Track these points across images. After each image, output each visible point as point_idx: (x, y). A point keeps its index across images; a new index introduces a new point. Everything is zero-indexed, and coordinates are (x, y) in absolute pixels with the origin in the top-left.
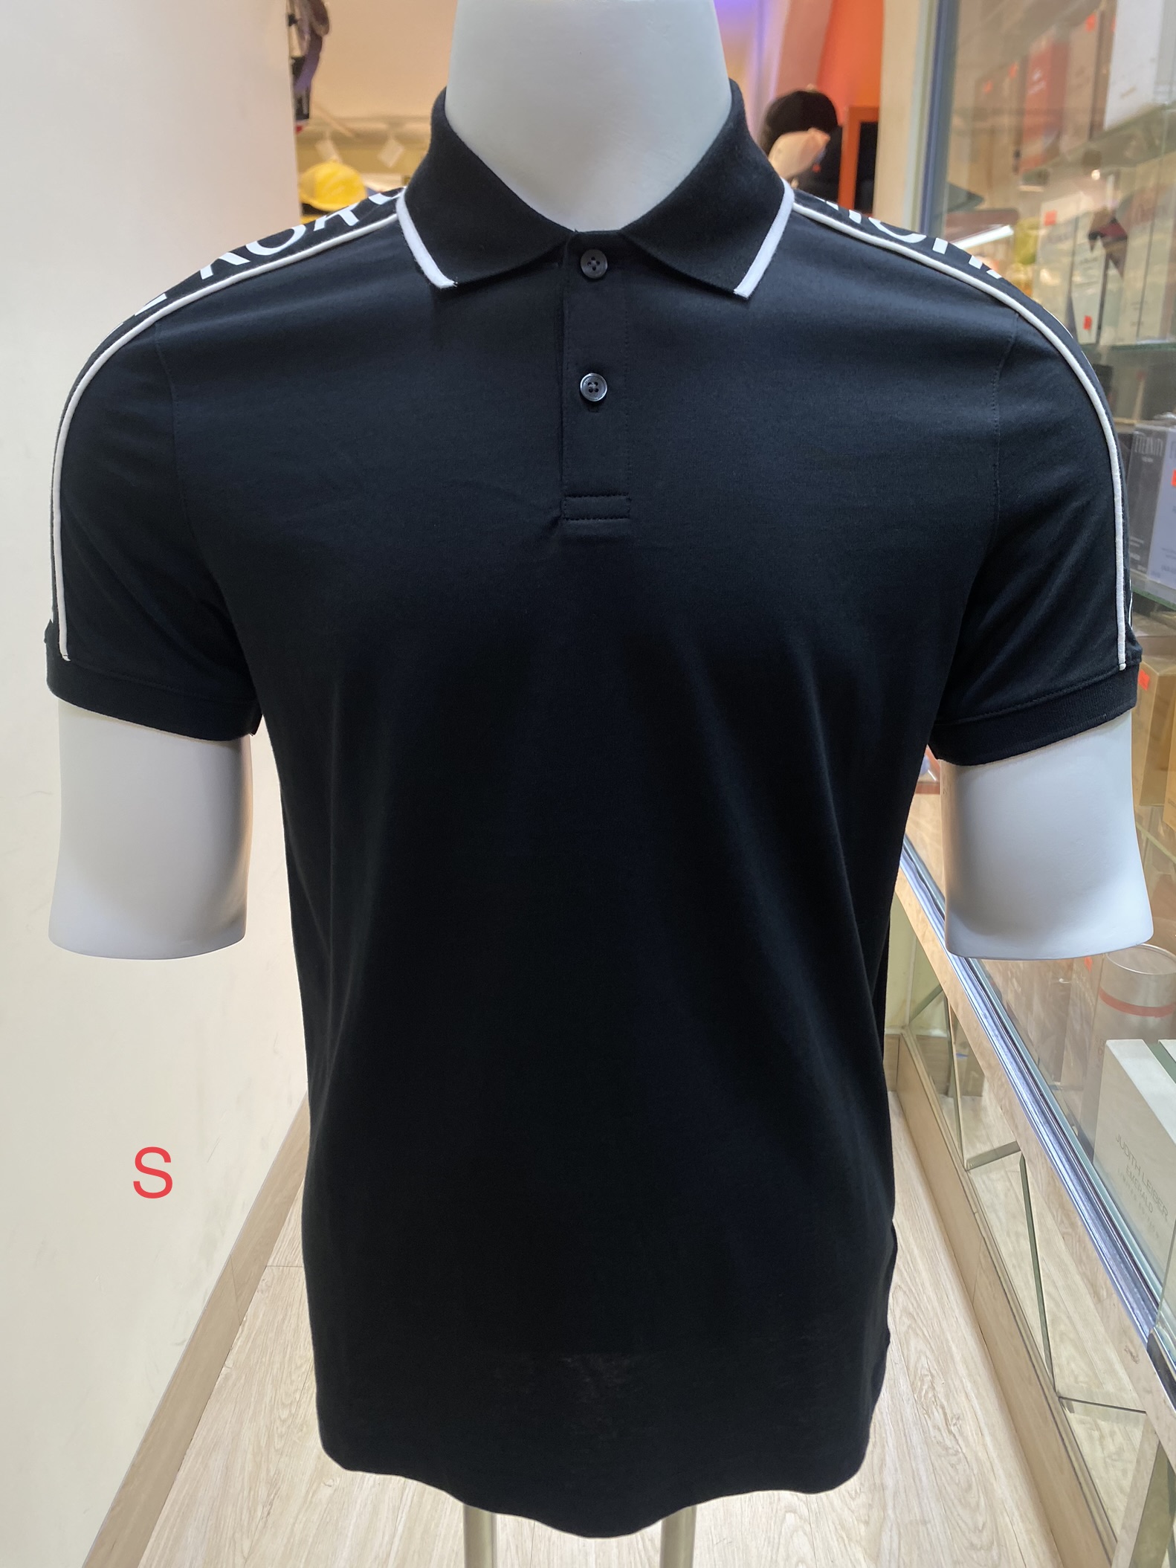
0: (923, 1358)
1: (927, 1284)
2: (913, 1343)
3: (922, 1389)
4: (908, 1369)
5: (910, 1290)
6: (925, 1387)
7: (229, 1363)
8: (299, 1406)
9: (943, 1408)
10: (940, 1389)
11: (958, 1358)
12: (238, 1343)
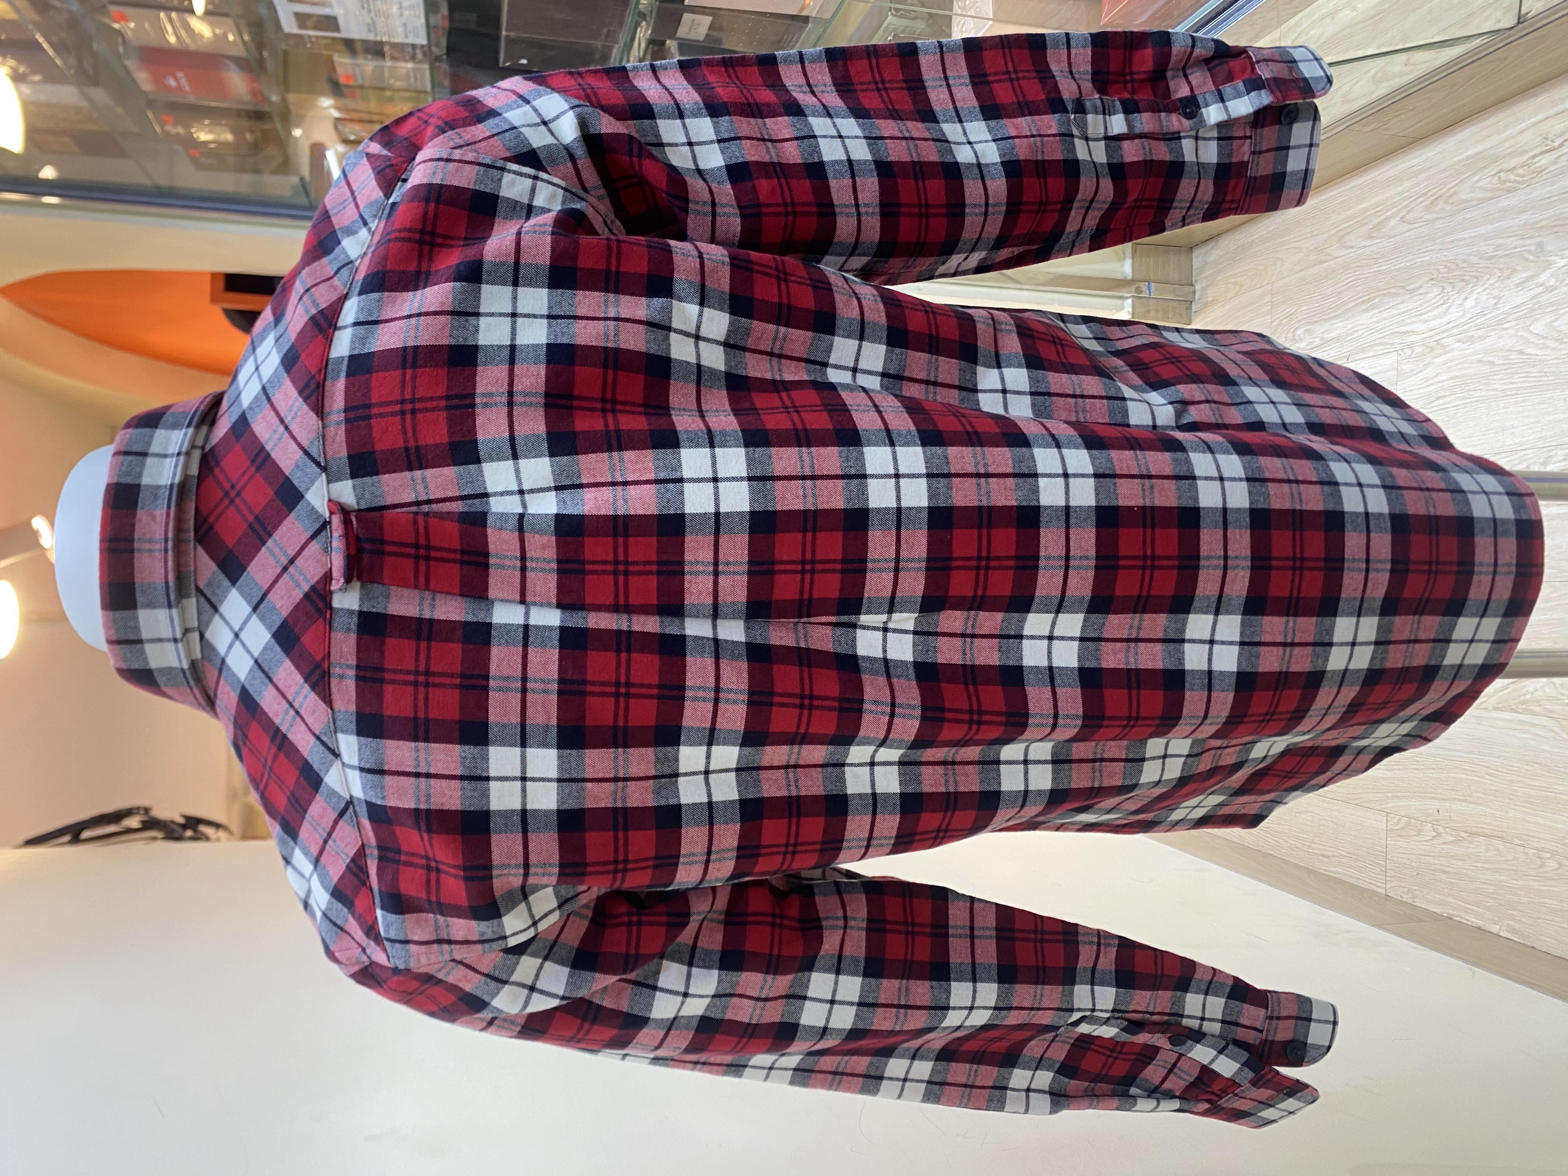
0: (1480, 184)
1: (1400, 189)
2: (1464, 196)
3: (1514, 181)
4: (1492, 198)
5: (1406, 206)
6: (1512, 177)
7: (1494, 929)
8: (1544, 850)
9: (1535, 156)
10: (1514, 162)
11: (1480, 147)
12: (1473, 920)
